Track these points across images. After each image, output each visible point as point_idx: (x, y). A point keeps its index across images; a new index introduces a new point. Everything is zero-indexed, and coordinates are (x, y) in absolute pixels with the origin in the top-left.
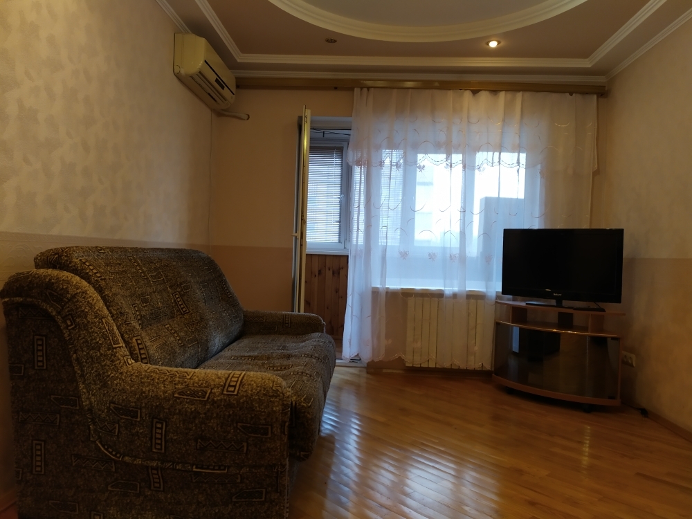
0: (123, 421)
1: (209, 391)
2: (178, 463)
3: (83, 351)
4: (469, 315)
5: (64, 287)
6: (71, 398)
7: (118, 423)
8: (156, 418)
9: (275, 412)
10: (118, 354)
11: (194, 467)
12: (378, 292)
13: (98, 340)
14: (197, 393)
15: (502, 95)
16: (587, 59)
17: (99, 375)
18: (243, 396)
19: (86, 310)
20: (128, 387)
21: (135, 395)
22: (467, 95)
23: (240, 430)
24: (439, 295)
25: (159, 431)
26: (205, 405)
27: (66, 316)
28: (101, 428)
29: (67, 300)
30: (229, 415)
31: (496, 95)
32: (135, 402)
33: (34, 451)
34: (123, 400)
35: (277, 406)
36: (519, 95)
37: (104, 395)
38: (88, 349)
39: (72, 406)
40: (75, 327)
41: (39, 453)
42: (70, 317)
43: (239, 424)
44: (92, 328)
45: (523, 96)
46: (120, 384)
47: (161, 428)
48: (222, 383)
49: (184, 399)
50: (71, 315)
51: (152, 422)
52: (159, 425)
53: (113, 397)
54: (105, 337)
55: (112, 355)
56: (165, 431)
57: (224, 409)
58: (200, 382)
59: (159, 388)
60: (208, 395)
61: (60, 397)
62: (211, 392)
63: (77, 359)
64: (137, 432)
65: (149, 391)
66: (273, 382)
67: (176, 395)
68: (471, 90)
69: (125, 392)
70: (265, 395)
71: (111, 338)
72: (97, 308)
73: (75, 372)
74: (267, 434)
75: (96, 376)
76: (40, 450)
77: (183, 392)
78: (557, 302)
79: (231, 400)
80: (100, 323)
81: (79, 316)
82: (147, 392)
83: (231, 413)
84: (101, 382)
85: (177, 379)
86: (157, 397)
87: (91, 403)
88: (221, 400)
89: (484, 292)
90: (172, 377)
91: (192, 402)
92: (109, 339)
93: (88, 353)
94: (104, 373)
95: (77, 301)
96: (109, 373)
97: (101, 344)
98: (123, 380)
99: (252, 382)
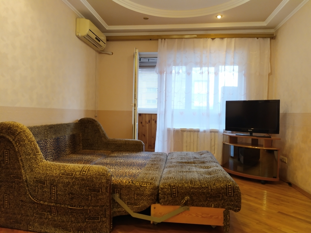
0: (39, 186)
1: (74, 173)
2: (62, 204)
3: (23, 156)
4: (211, 140)
5: (16, 129)
6: (19, 176)
7: (37, 187)
8: (52, 185)
9: (103, 182)
10: (38, 157)
11: (69, 206)
12: (170, 130)
13: (29, 151)
14: (69, 174)
15: (226, 39)
16: (264, 22)
17: (30, 166)
18: (89, 175)
19: (25, 139)
20: (41, 172)
21: (44, 175)
22: (210, 40)
23: (88, 190)
24: (198, 131)
25: (54, 190)
26: (73, 179)
27: (17, 141)
28: (31, 189)
29: (17, 134)
30: (83, 184)
31: (223, 40)
32: (44, 178)
33: (5, 198)
34: (39, 177)
35: (104, 180)
36: (234, 39)
37: (32, 175)
38: (25, 155)
39: (20, 179)
40: (20, 146)
41: (6, 199)
42: (18, 141)
43: (87, 188)
44: (27, 146)
45: (235, 40)
46: (38, 170)
47: (55, 189)
48: (80, 170)
49: (64, 177)
50: (18, 140)
51: (51, 186)
52: (54, 188)
53: (35, 176)
54: (32, 150)
55: (35, 158)
56: (56, 190)
57: (81, 181)
58: (71, 170)
59: (54, 172)
60: (74, 175)
61: (15, 175)
62: (75, 174)
63: (21, 160)
64: (45, 191)
65: (49, 173)
66: (103, 169)
67: (60, 175)
68: (211, 38)
69: (40, 174)
70: (98, 175)
71: (35, 151)
72: (29, 138)
73: (20, 165)
74: (99, 192)
75: (29, 166)
76: (7, 198)
77: (63, 174)
78: (250, 134)
79: (84, 177)
80: (30, 144)
81: (22, 141)
82: (49, 174)
83: (84, 183)
84: (30, 169)
85: (61, 168)
86: (53, 176)
87: (27, 178)
88: (79, 177)
89: (218, 130)
90: (59, 167)
91: (67, 178)
92: (34, 151)
93: (25, 157)
94: (32, 165)
95: (21, 135)
96: (34, 165)
97: (31, 153)
98: (39, 168)
99: (94, 170)
